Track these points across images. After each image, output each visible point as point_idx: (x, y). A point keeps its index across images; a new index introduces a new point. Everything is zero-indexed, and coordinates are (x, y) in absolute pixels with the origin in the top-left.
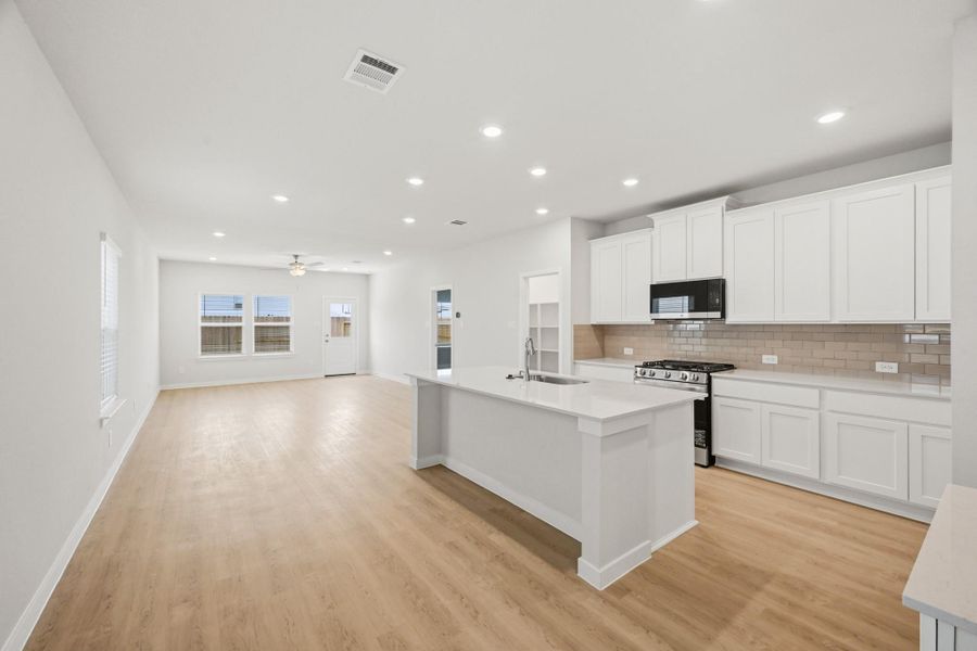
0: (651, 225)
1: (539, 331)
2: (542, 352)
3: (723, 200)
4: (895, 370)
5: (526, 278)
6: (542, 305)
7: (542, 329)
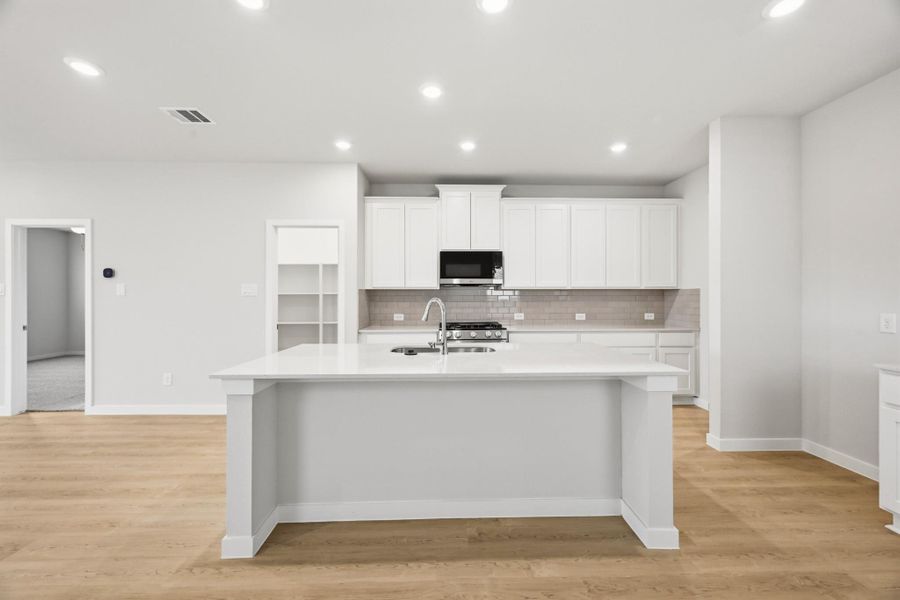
0: (437, 194)
1: (321, 298)
2: (324, 325)
3: (500, 188)
4: (584, 318)
5: (276, 227)
6: (325, 266)
7: (324, 296)
